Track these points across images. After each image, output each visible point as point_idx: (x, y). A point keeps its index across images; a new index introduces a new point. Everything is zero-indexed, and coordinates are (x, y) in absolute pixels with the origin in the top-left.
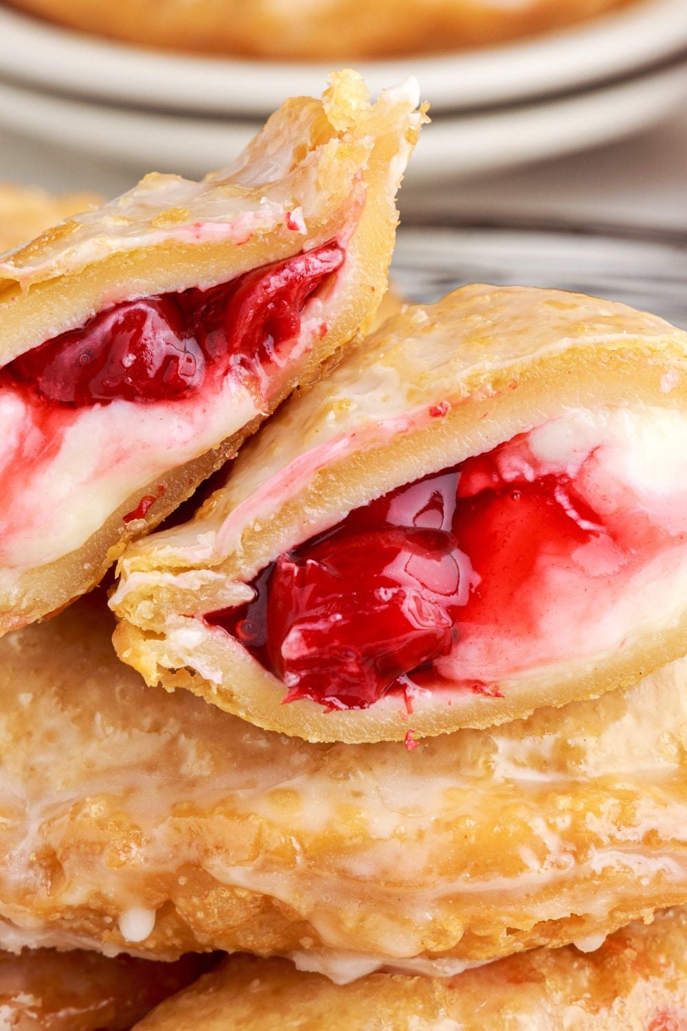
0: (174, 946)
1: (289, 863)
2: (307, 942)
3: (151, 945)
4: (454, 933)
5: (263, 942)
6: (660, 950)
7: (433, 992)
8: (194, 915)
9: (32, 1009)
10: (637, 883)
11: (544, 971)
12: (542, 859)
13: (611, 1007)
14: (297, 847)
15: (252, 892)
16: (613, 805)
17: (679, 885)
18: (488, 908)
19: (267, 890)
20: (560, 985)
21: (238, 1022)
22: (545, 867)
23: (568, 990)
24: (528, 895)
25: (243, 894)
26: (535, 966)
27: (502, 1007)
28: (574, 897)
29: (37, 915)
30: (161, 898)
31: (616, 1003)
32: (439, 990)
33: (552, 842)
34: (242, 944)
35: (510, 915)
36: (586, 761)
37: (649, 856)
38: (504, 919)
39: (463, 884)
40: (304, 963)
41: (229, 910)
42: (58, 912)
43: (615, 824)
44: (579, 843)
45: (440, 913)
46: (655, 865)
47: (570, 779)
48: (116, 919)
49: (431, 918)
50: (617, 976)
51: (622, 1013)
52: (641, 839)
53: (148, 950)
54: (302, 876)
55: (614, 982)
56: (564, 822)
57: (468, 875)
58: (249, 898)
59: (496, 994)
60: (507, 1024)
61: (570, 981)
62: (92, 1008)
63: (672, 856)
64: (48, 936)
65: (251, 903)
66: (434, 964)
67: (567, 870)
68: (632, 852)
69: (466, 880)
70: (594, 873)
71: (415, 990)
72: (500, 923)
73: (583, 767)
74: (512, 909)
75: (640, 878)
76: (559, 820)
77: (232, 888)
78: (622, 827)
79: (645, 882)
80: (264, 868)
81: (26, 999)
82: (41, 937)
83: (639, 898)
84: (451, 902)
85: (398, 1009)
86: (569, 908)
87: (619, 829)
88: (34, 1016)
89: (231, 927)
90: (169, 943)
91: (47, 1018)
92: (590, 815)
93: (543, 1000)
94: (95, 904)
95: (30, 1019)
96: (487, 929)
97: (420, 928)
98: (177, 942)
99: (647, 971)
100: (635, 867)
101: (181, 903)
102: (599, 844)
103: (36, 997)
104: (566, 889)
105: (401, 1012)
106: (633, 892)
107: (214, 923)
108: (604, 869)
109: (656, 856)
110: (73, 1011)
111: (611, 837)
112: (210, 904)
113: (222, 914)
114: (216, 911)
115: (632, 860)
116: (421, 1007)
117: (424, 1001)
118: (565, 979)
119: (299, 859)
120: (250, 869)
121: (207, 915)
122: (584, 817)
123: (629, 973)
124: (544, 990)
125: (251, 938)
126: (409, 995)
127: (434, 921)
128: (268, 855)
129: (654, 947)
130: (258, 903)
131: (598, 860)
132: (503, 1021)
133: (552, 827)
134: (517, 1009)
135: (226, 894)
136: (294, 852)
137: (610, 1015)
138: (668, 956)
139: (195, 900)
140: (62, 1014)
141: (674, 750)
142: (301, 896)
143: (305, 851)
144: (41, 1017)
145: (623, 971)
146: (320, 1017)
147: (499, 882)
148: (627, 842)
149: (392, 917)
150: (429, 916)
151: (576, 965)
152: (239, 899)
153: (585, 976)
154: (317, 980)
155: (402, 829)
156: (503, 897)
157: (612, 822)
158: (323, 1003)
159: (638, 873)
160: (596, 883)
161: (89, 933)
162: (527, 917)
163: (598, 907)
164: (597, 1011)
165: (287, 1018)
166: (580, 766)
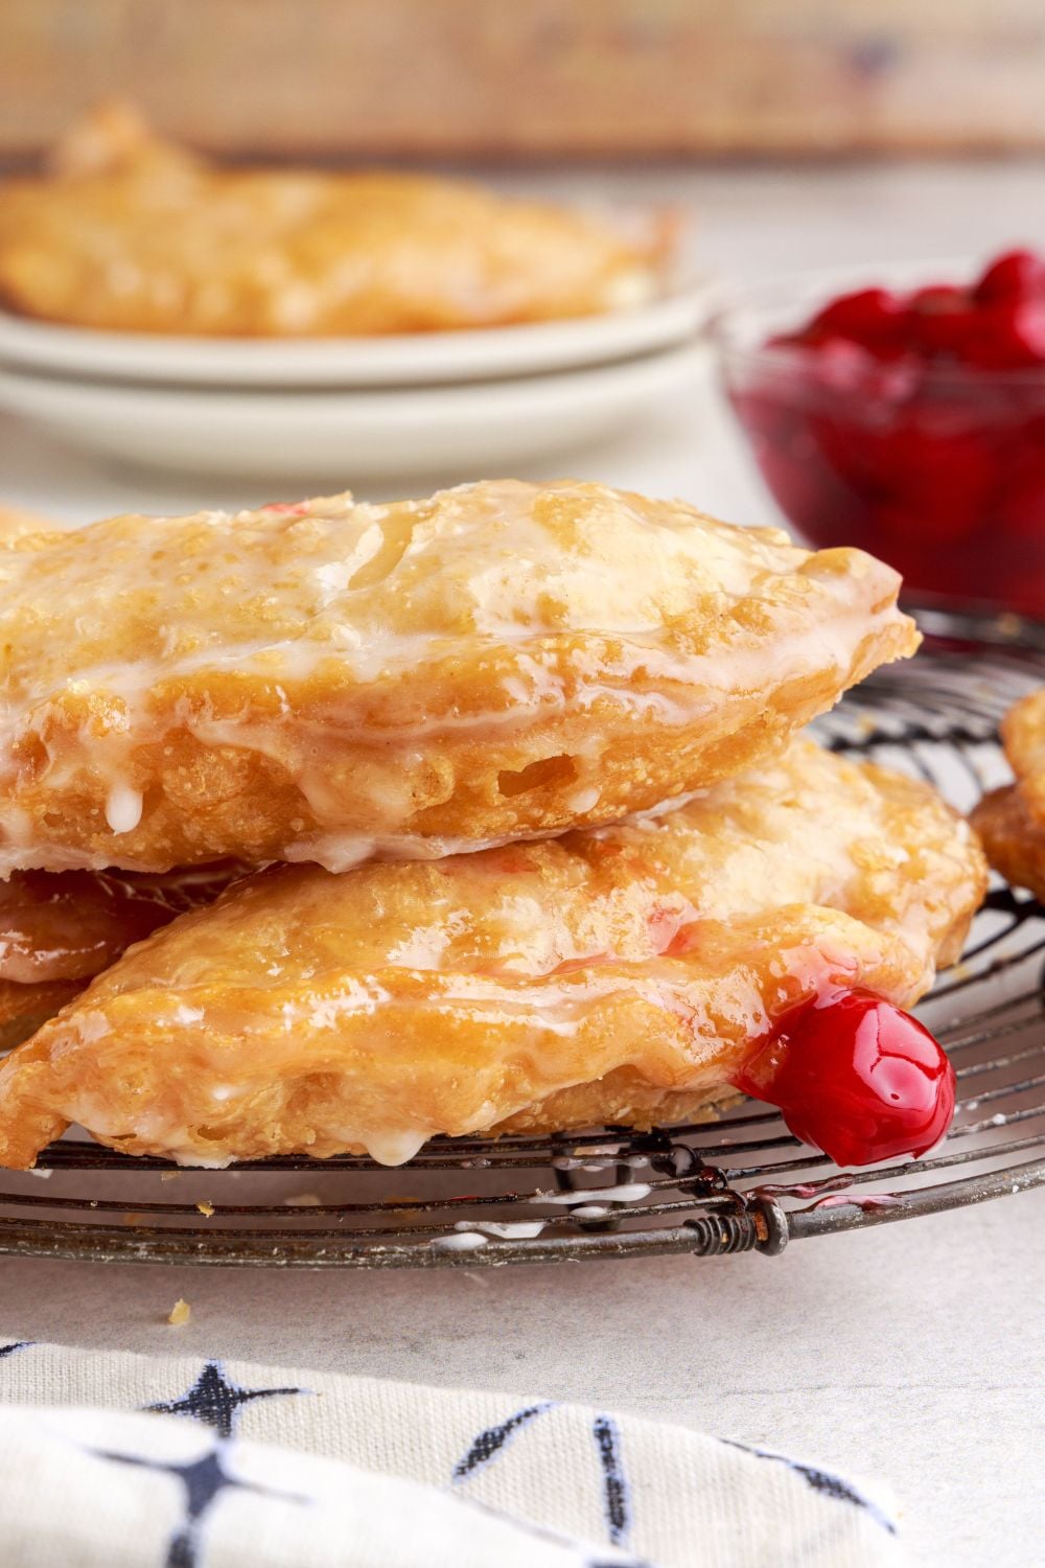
0: (164, 850)
1: (275, 712)
2: (298, 825)
3: (140, 847)
4: (446, 777)
5: (250, 828)
6: (656, 856)
7: (428, 877)
8: (181, 788)
9: (23, 945)
10: (627, 719)
11: (540, 863)
12: (530, 694)
13: (608, 897)
14: (283, 695)
15: (241, 750)
16: (599, 644)
17: (669, 727)
18: (479, 745)
19: (253, 745)
20: (557, 873)
21: (232, 920)
22: (534, 699)
23: (565, 878)
24: (518, 730)
25: (231, 755)
26: (530, 858)
27: (499, 888)
28: (564, 734)
29: (23, 805)
30: (147, 775)
31: (614, 892)
32: (434, 875)
33: (539, 675)
34: (231, 831)
35: (501, 752)
36: (569, 614)
37: (638, 692)
38: (495, 756)
39: (454, 720)
40: (295, 853)
41: (217, 778)
42: (43, 801)
43: (602, 661)
44: (568, 678)
45: (430, 754)
46: (643, 702)
47: (554, 631)
48: (102, 806)
49: (421, 759)
50: (614, 871)
51: (620, 901)
52: (629, 676)
53: (137, 856)
54: (287, 726)
55: (611, 876)
56: (551, 659)
57: (456, 710)
58: (236, 763)
59: (490, 879)
60: (505, 904)
61: (566, 873)
62: (83, 951)
63: (662, 692)
64: (35, 850)
65: (239, 771)
66: (428, 840)
67: (556, 703)
68: (621, 688)
69: (455, 716)
70: (582, 706)
71: (411, 875)
72: (491, 764)
73: (566, 620)
74: (502, 745)
75: (630, 712)
76: (545, 655)
77: (218, 748)
78: (609, 663)
79: (634, 717)
80: (253, 720)
81: (17, 936)
82: (28, 852)
83: (630, 737)
84: (440, 741)
85: (395, 890)
86: (561, 745)
87: (606, 665)
88: (26, 952)
89: (220, 801)
90: (158, 846)
91: (38, 953)
92: (576, 652)
93: (540, 886)
94: (80, 788)
95: (21, 954)
96: (479, 776)
97: (411, 774)
98: (166, 843)
99: (644, 873)
100: (625, 703)
101: (168, 776)
102: (587, 679)
103: (26, 934)
104: (556, 724)
105: (397, 894)
106: (624, 730)
107: (203, 794)
108: (593, 703)
109: (645, 693)
110: (63, 951)
111: (600, 673)
112: (197, 772)
113: (212, 784)
114: (203, 779)
115: (622, 695)
116: (415, 888)
117: (419, 884)
118: (561, 872)
119: (285, 708)
120: (235, 722)
121: (195, 787)
122: (570, 653)
123: (625, 870)
124: (540, 877)
125: (241, 822)
126: (402, 879)
127: (425, 764)
128: (255, 708)
129: (649, 854)
130: (246, 772)
131: (586, 696)
132: (501, 899)
133: (539, 662)
134: (513, 893)
135: (213, 758)
136: (279, 700)
137: (608, 902)
138: (665, 865)
139: (182, 771)
140: (55, 954)
141: (658, 614)
142: (288, 750)
143: (290, 700)
144: (31, 954)
145: (619, 868)
146: (314, 906)
147: (488, 717)
148: (615, 678)
149: (381, 763)
150: (419, 757)
151: (572, 861)
152: (228, 763)
153: (582, 870)
154: (312, 870)
155: (387, 672)
156: (493, 733)
157: (599, 659)
158: (318, 893)
159: (628, 707)
160: (587, 716)
161: (77, 843)
162: (519, 754)
163: (589, 748)
164: (594, 898)
165: (281, 910)
166: (564, 619)
